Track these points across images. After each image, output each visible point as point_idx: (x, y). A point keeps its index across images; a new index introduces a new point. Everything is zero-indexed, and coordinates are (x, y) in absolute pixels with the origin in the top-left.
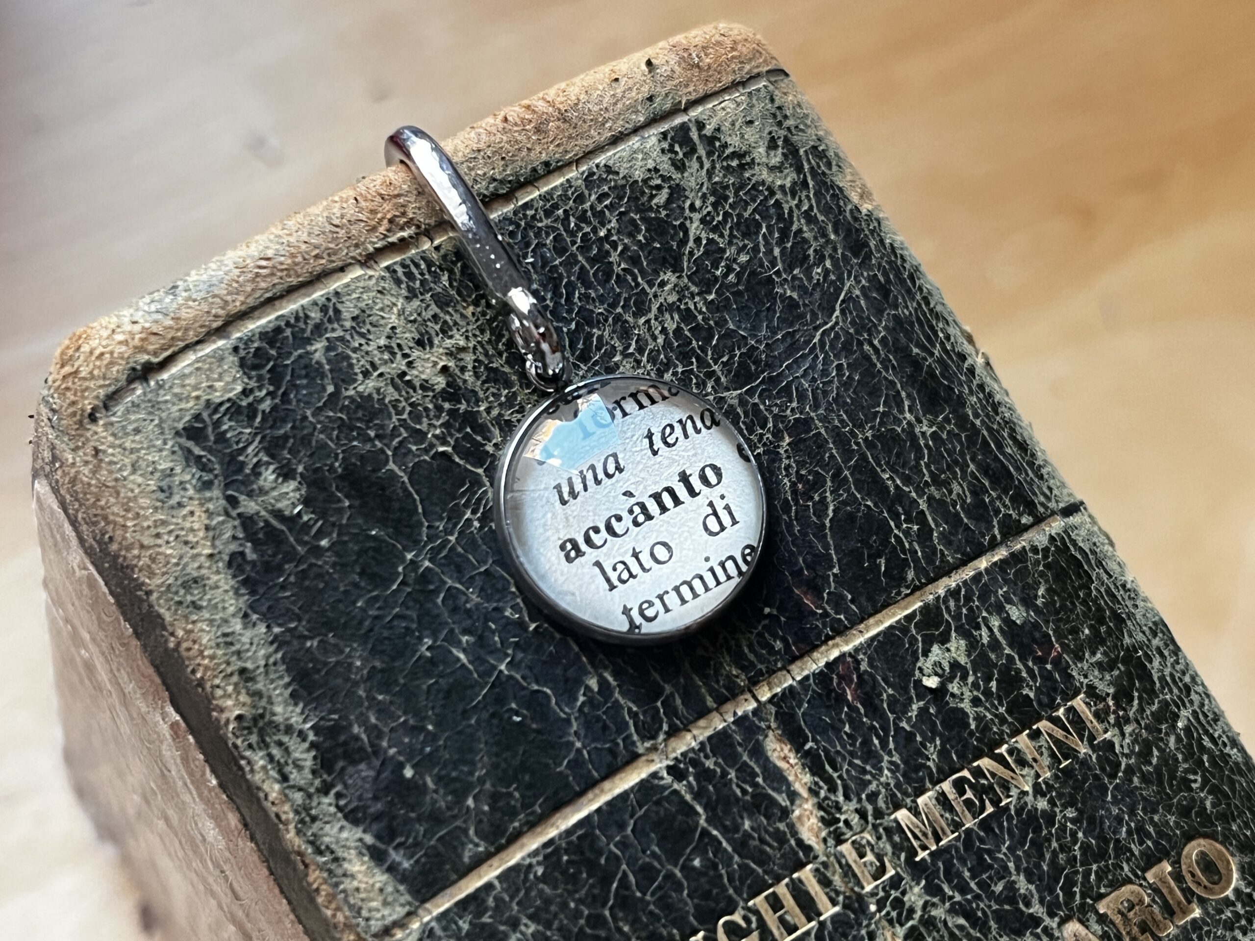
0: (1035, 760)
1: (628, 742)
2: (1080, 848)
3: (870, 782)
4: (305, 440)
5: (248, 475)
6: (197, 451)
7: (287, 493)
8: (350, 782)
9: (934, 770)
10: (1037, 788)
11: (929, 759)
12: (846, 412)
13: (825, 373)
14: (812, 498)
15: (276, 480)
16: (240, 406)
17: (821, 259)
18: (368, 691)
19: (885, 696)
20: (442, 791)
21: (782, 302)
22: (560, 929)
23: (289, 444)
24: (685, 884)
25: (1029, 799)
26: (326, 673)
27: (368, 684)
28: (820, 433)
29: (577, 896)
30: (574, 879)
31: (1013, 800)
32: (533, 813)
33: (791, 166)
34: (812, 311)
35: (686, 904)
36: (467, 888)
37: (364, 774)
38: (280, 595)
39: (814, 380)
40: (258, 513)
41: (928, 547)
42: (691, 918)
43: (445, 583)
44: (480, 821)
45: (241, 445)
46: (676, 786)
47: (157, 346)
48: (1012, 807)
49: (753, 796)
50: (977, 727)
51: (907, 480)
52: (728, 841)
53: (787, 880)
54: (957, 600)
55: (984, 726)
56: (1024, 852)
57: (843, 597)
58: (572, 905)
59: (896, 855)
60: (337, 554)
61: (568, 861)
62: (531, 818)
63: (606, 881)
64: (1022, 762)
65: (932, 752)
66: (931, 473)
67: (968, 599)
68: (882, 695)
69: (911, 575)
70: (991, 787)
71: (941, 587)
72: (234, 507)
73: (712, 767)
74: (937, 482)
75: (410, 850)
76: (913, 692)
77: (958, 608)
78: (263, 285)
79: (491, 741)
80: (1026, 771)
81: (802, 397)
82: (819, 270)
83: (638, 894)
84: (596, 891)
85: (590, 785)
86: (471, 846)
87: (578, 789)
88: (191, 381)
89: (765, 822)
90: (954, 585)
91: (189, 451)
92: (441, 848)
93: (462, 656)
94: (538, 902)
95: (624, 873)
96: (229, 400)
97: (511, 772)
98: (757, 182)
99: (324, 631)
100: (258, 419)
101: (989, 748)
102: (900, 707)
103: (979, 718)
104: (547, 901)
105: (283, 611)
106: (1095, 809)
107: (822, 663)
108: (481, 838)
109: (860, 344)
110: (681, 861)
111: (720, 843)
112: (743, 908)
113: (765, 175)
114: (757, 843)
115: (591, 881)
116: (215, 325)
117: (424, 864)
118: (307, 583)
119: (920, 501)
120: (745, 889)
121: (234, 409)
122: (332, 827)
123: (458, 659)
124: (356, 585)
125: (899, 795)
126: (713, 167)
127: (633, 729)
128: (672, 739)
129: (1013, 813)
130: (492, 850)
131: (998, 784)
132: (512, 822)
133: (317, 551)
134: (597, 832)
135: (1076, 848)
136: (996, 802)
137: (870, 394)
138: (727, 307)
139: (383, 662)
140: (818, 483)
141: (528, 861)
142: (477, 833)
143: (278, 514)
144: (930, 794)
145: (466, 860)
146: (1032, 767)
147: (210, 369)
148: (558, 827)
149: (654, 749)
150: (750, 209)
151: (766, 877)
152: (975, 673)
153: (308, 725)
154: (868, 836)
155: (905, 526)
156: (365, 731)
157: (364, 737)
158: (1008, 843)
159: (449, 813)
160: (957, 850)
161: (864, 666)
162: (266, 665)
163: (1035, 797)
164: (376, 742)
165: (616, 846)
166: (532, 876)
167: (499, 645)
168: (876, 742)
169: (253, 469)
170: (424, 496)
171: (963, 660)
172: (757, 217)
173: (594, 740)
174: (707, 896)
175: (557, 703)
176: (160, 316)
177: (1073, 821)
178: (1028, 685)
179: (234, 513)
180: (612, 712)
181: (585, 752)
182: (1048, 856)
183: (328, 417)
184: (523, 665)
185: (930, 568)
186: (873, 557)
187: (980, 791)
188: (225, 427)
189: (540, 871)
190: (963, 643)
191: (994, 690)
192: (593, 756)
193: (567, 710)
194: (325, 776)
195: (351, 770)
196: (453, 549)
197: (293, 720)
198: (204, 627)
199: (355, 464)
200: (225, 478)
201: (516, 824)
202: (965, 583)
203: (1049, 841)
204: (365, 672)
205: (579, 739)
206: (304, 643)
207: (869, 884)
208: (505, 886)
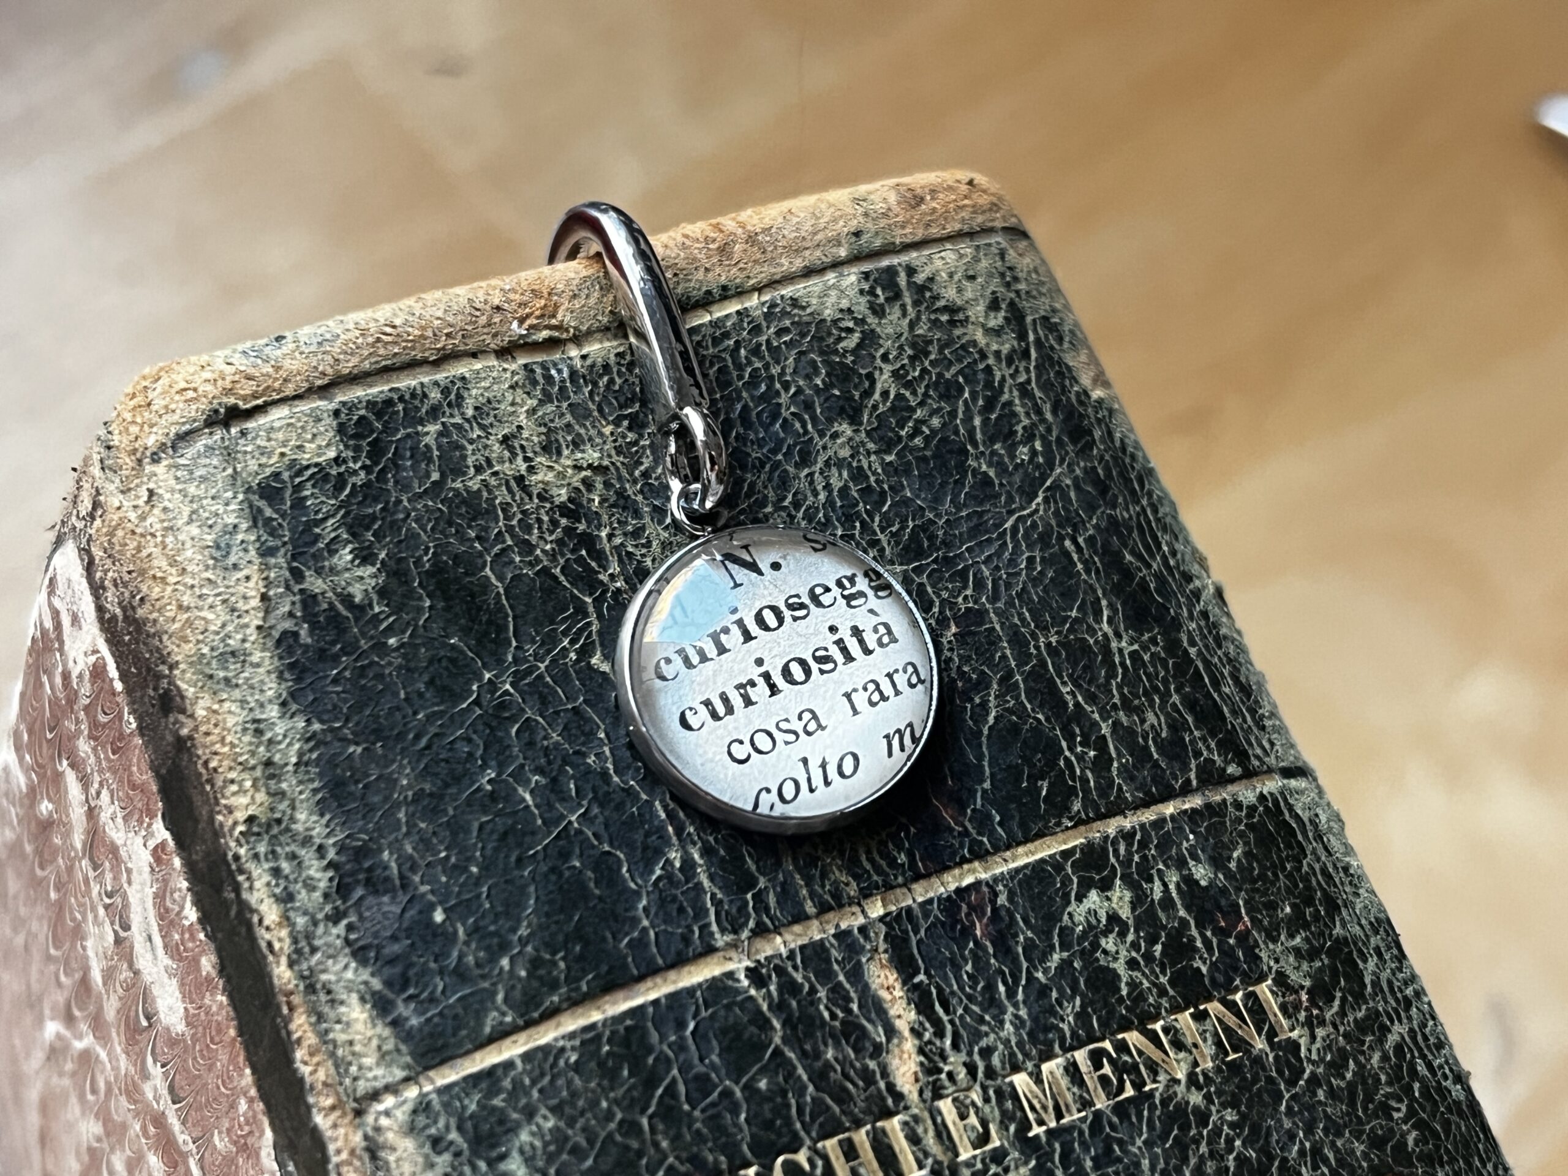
0: (1195, 1045)
1: (705, 932)
2: (1235, 1159)
3: (987, 1034)
4: (395, 527)
5: (320, 550)
6: (268, 512)
7: (362, 578)
8: (367, 914)
9: (1068, 1035)
10: (1192, 1079)
11: (1063, 1020)
12: (1029, 610)
13: (1012, 562)
14: (971, 700)
15: (352, 561)
16: (328, 474)
17: (1029, 437)
18: (410, 816)
19: (1021, 938)
20: (473, 945)
21: (974, 476)
22: (584, 1130)
23: (376, 527)
24: (745, 1107)
25: (1181, 1089)
26: (365, 787)
27: (411, 809)
28: (993, 628)
29: (612, 1095)
30: (612, 1075)
31: (1161, 1087)
32: (578, 988)
33: (1013, 331)
34: (1009, 493)
35: (741, 1130)
36: (482, 1061)
37: (386, 909)
38: (330, 689)
39: (997, 568)
40: (323, 594)
41: (1104, 778)
42: (745, 1148)
43: (523, 710)
44: (513, 987)
45: (320, 516)
46: (753, 992)
47: (248, 392)
48: (1157, 1095)
49: (843, 1022)
50: (1129, 994)
51: (1091, 698)
52: (804, 1068)
53: (869, 1127)
54: (1130, 845)
55: (1137, 995)
56: (1164, 1150)
57: (990, 817)
58: (604, 1104)
59: (1003, 1126)
60: (404, 656)
61: (608, 1053)
62: (573, 994)
63: (651, 1083)
64: (1179, 1045)
65: (1069, 1011)
66: (1122, 694)
67: (1144, 845)
68: (1017, 935)
69: (1077, 806)
70: (1135, 1066)
71: (1112, 826)
72: (298, 582)
73: (800, 980)
74: (1127, 706)
75: (422, 1004)
76: (1056, 940)
77: (1130, 854)
78: (382, 351)
79: (543, 898)
80: (1182, 1055)
81: (979, 584)
82: (1025, 450)
83: (686, 1107)
84: (635, 1094)
85: (650, 971)
86: (495, 1014)
87: (635, 972)
88: (280, 436)
89: (852, 1056)
90: (1128, 826)
91: (260, 511)
92: (460, 1010)
93: (528, 797)
94: (565, 1093)
95: (674, 1081)
96: (317, 465)
97: (560, 938)
98: (969, 342)
99: (372, 738)
100: (347, 491)
101: (1142, 1020)
102: (1037, 954)
103: (1133, 985)
104: (574, 1094)
105: (329, 707)
106: (1262, 1117)
107: (952, 887)
108: (511, 1008)
109: (1061, 539)
110: (744, 1080)
111: (795, 1068)
112: (809, 1148)
113: (980, 337)
114: (839, 1076)
115: (632, 1080)
116: (319, 382)
117: (437, 1025)
118: (363, 682)
119: (1103, 725)
120: (816, 1126)
121: (321, 476)
122: (334, 964)
123: (524, 800)
124: (421, 695)
125: (1020, 1057)
126: (918, 318)
127: (713, 918)
128: (758, 940)
129: (1157, 1102)
130: (521, 1022)
131: (1145, 1065)
132: (551, 995)
133: (380, 647)
134: (650, 1024)
135: (1231, 1157)
136: (1138, 1085)
137: (1062, 595)
138: (907, 472)
139: (434, 785)
140: (983, 683)
141: (561, 1043)
142: (506, 1000)
143: (347, 599)
144: (1060, 1060)
145: (487, 1030)
146: (1191, 1053)
147: (302, 427)
148: (604, 1012)
149: (734, 946)
150: (953, 370)
151: (844, 1118)
152: (1137, 931)
153: (331, 841)
154: (976, 1096)
155: (1079, 749)
156: (397, 860)
157: (393, 865)
158: (1145, 1136)
159: (479, 972)
160: (1081, 1133)
161: (1002, 900)
162: (296, 764)
163: (1188, 1089)
164: (409, 874)
165: (670, 1046)
166: (562, 1063)
167: (573, 793)
168: (1002, 988)
169: (327, 545)
170: (518, 612)
171: (1125, 913)
172: (961, 380)
173: (665, 922)
174: (768, 1125)
175: (629, 871)
176: (259, 361)
177: (1232, 1125)
178: (1201, 958)
179: (296, 588)
180: (692, 894)
181: (652, 934)
182: (1193, 1161)
183: (425, 506)
184: (598, 821)
185: (1102, 803)
186: (1033, 779)
187: (1120, 1069)
188: (307, 493)
189: (573, 1058)
190: (1128, 895)
191: (1157, 954)
192: (661, 938)
193: (640, 882)
194: (339, 903)
195: (371, 900)
196: (540, 677)
197: (314, 833)
198: (233, 709)
199: (446, 562)
200: (294, 548)
201: (556, 999)
202: (1142, 826)
203: (1197, 1142)
204: (410, 793)
205: (647, 917)
206: (346, 748)
207: (966, 1151)
208: (528, 1067)
